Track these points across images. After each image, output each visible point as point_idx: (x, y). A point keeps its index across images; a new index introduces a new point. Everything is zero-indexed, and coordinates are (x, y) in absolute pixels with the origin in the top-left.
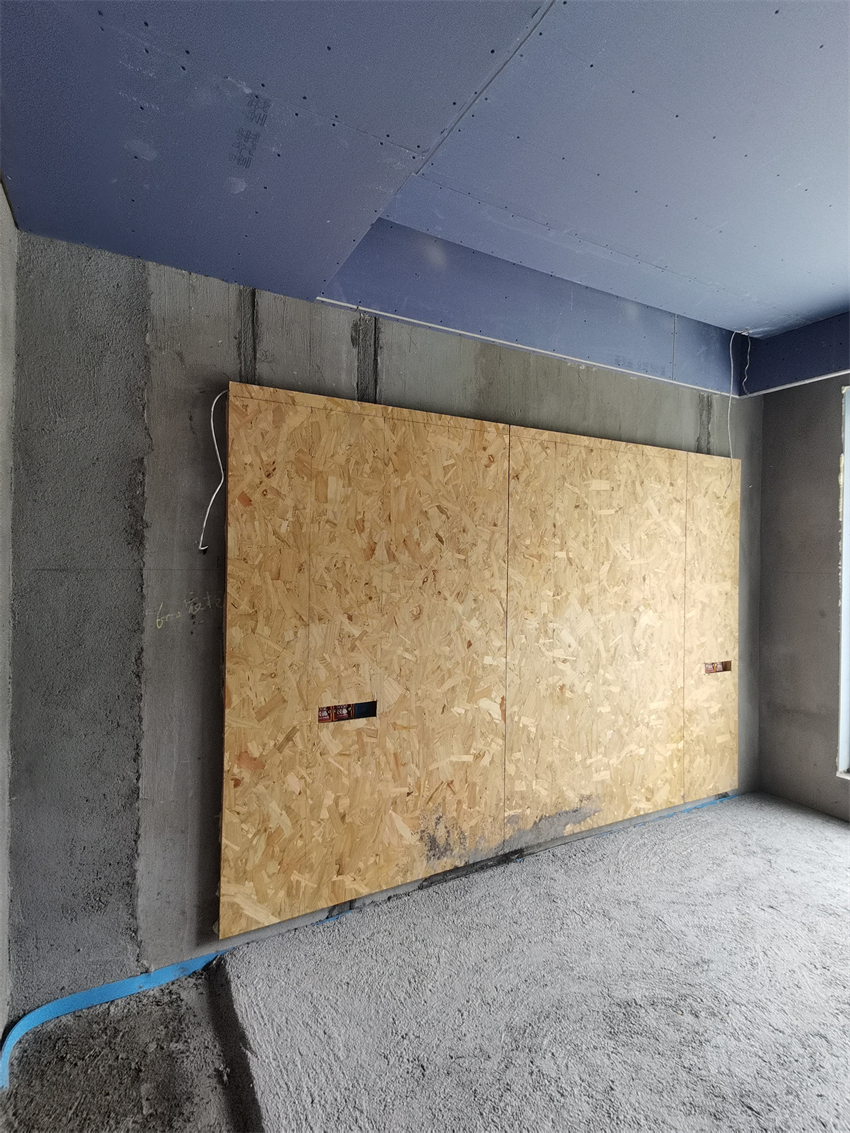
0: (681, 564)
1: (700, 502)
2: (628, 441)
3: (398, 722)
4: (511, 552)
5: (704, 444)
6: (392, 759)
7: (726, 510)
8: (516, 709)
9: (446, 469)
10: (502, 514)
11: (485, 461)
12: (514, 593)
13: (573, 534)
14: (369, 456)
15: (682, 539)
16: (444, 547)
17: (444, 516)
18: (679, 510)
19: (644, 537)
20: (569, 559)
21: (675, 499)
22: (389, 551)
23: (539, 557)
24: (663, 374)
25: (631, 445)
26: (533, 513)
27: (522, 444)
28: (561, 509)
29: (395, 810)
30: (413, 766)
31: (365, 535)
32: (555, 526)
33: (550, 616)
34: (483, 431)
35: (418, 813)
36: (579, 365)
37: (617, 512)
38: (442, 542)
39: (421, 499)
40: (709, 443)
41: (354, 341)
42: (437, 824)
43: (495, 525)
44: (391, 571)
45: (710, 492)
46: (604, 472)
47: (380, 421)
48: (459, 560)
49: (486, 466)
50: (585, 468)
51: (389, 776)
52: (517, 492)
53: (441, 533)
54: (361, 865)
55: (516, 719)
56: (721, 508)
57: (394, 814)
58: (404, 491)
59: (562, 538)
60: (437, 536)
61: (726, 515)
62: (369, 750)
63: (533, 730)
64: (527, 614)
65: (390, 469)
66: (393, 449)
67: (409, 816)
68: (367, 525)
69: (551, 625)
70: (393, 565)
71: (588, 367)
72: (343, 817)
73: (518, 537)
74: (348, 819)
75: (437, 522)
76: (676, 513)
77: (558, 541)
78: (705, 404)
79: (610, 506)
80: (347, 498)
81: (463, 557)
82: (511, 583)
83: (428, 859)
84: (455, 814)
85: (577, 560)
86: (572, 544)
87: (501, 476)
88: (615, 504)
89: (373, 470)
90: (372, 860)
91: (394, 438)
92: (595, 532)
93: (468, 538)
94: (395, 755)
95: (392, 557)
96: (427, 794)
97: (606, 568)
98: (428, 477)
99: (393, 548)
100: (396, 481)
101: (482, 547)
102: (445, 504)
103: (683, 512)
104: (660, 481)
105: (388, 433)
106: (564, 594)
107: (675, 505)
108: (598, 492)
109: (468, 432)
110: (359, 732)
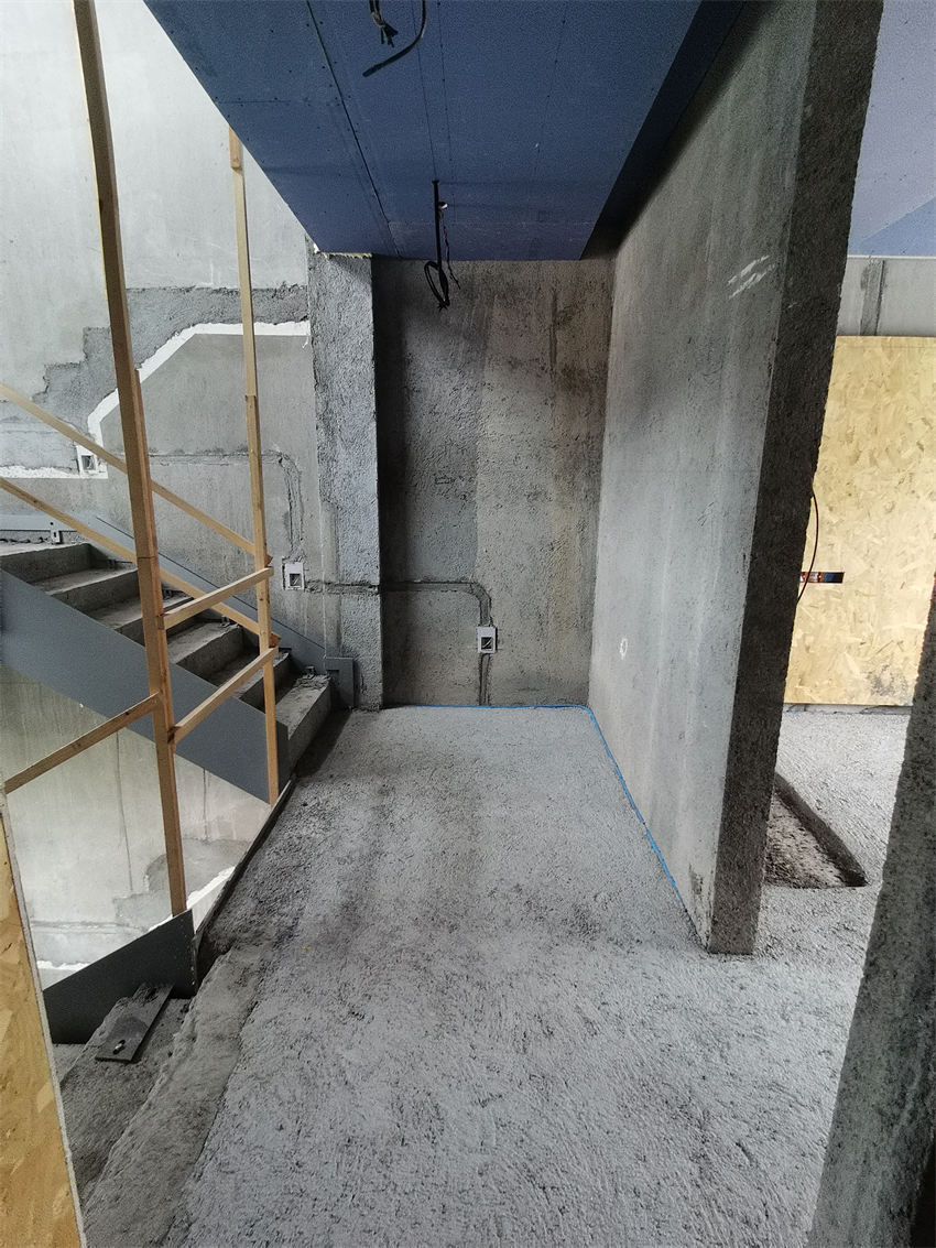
3: (861, 590)
6: (851, 616)
14: (866, 381)
16: (924, 454)
17: (928, 427)
22: (871, 456)
29: (848, 652)
30: (869, 625)
31: (852, 445)
35: (868, 659)
38: (922, 449)
39: (907, 414)
41: (863, 285)
42: (883, 670)
44: (871, 474)
47: (879, 350)
51: (848, 628)
53: (922, 442)
54: (817, 683)
57: (848, 655)
58: (892, 408)
60: (918, 444)
62: (833, 606)
65: (883, 390)
66: (888, 373)
67: (860, 659)
68: (855, 437)
70: (874, 468)
72: (808, 648)
74: (811, 651)
75: (920, 432)
80: (842, 416)
83: (873, 693)
84: (901, 667)
89: (866, 392)
90: (826, 682)
91: (889, 363)
94: (854, 614)
95: (873, 462)
96: (878, 647)
98: (916, 394)
99: (876, 455)
100: (886, 399)
102: (929, 416)
105: (885, 360)
110: (827, 593)
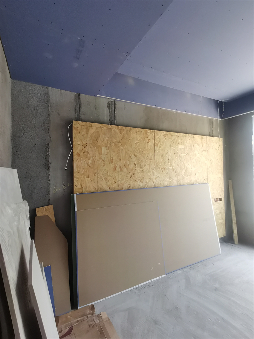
0: (206, 169)
1: (211, 151)
2: (189, 134)
4: (156, 167)
5: (211, 134)
7: (219, 153)
9: (136, 144)
10: (153, 157)
11: (147, 141)
12: (157, 179)
13: (174, 162)
14: (114, 141)
15: (206, 162)
16: (136, 167)
17: (136, 157)
19: (195, 162)
20: (173, 169)
21: (203, 150)
23: (164, 169)
24: (198, 114)
25: (190, 135)
26: (162, 156)
27: (158, 136)
28: (170, 154)
31: (113, 164)
32: (168, 159)
34: (146, 132)
36: (174, 112)
37: (186, 154)
38: (136, 165)
39: (129, 153)
40: (213, 133)
41: (108, 107)
43: (151, 160)
44: (121, 174)
45: (214, 148)
46: (182, 143)
47: (117, 130)
48: (141, 170)
49: (148, 143)
50: (176, 142)
52: (157, 150)
53: (135, 163)
56: (217, 152)
58: (124, 150)
59: (171, 163)
61: (219, 155)
65: (120, 144)
66: (121, 139)
68: (114, 161)
70: (122, 172)
71: (177, 113)
73: (158, 163)
75: (134, 159)
76: (204, 154)
77: (169, 164)
78: (211, 122)
79: (184, 153)
80: (107, 153)
81: (142, 169)
82: (156, 177)
85: (175, 169)
86: (174, 164)
87: (152, 145)
88: (186, 152)
89: (115, 145)
91: (121, 135)
92: (180, 161)
93: (143, 164)
95: (121, 170)
97: (184, 171)
98: (131, 146)
99: (121, 167)
100: (121, 148)
101: (147, 166)
102: (136, 154)
103: (206, 154)
104: (199, 145)
105: (119, 134)
106: (172, 179)
107: (204, 152)
108: (181, 149)
109: (142, 133)
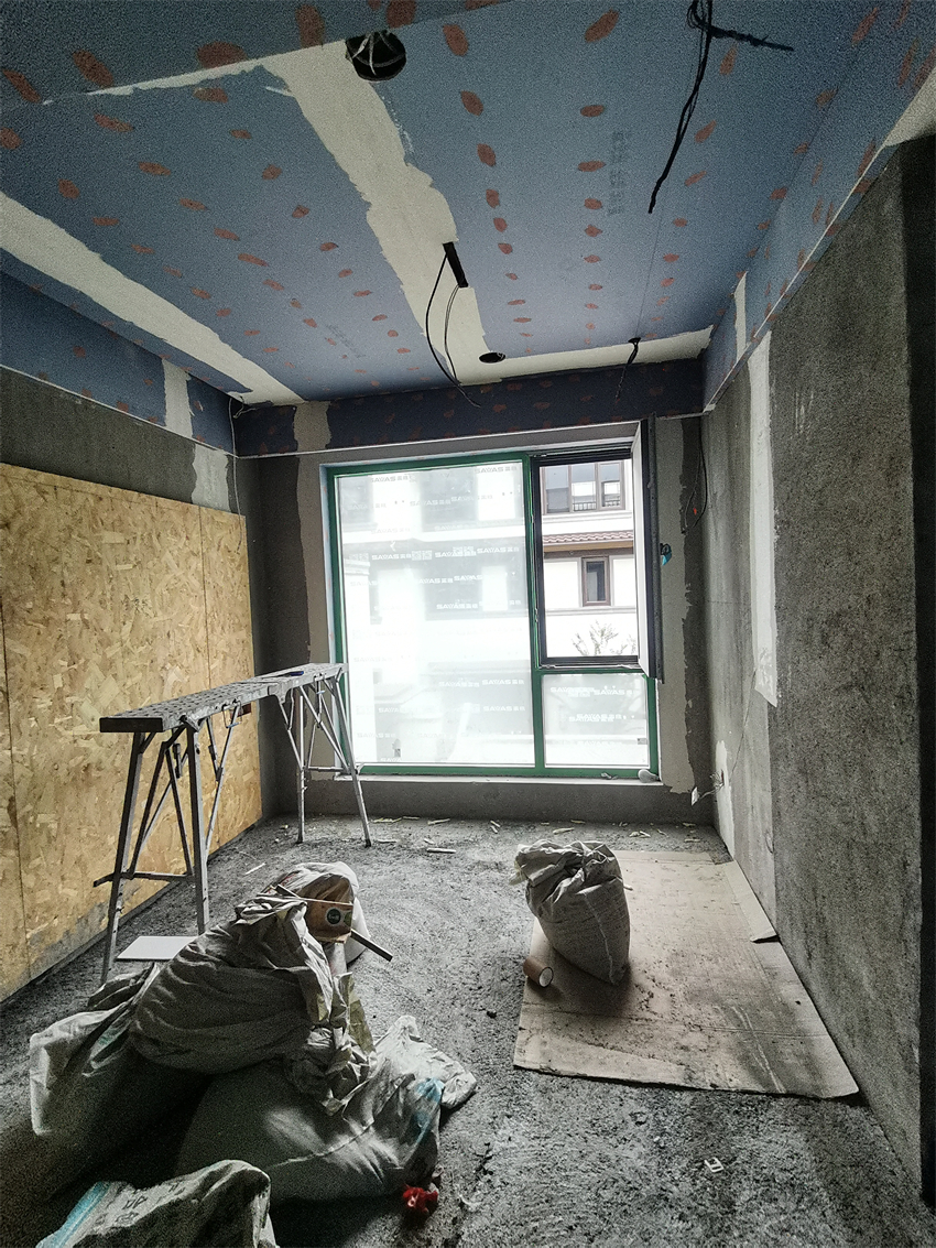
0: (202, 617)
1: (214, 554)
2: (141, 491)
4: (7, 619)
7: (237, 564)
8: (29, 807)
13: (87, 594)
15: (201, 592)
18: (196, 563)
19: (165, 593)
20: (85, 621)
21: (192, 552)
23: (46, 621)
25: (144, 496)
28: (71, 565)
32: (63, 584)
33: (67, 689)
36: (75, 399)
37: (135, 566)
45: (222, 547)
46: (117, 523)
50: (94, 518)
55: (31, 819)
56: (233, 561)
59: (74, 598)
61: (238, 568)
63: (54, 826)
64: (37, 692)
69: (68, 700)
71: (86, 403)
73: (16, 600)
76: (193, 567)
77: (69, 602)
79: (127, 561)
82: (11, 657)
85: (94, 622)
86: (87, 604)
88: (132, 559)
92: (113, 589)
97: (127, 628)
103: (200, 565)
104: (176, 535)
106: (82, 661)
107: (192, 559)
108: (112, 545)
